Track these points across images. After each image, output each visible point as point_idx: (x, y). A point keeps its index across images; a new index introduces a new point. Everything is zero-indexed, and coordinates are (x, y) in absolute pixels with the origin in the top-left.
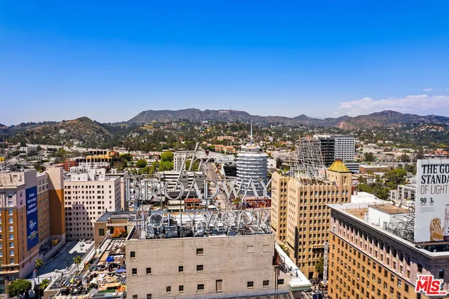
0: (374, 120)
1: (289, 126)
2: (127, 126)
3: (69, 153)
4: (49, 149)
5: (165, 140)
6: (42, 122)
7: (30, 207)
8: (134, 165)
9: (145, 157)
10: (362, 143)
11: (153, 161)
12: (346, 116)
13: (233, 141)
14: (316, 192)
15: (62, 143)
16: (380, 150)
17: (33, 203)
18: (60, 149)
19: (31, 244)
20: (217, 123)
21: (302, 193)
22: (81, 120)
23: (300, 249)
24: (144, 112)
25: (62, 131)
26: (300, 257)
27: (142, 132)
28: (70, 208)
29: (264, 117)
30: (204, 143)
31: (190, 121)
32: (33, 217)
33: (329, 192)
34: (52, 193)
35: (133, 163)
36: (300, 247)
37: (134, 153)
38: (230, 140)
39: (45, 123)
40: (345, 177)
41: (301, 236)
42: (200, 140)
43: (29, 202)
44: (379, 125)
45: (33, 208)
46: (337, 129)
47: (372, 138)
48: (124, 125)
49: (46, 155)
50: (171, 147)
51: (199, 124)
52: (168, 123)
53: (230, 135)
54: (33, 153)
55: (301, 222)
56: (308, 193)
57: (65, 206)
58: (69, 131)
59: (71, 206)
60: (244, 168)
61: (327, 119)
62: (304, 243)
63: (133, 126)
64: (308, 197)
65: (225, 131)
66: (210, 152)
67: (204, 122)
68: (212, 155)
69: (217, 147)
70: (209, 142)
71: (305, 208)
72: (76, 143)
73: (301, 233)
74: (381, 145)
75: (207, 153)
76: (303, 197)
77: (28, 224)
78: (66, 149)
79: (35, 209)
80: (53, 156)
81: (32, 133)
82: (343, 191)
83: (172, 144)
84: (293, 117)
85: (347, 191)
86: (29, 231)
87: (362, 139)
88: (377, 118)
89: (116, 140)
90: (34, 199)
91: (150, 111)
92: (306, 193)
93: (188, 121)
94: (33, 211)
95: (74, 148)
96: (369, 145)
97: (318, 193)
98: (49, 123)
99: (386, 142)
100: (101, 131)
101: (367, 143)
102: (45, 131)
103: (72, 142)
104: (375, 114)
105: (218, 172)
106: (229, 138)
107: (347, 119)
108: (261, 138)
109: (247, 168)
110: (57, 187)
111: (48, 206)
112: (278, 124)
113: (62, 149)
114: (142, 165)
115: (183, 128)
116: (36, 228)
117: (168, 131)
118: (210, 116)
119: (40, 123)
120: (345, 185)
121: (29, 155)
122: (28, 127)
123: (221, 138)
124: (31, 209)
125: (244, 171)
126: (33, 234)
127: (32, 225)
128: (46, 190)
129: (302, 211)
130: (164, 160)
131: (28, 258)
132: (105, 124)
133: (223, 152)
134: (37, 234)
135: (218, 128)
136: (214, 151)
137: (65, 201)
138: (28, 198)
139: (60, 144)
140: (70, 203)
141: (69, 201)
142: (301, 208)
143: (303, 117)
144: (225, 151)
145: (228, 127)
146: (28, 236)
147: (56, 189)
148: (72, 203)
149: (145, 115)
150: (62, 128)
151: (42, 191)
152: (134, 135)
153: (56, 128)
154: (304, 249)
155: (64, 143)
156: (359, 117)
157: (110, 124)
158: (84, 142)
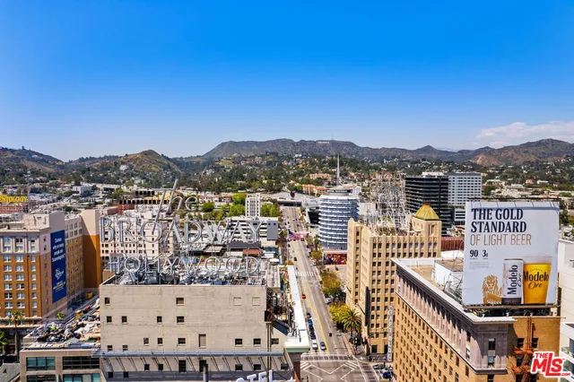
0: (526, 152)
1: (408, 161)
2: (202, 161)
3: (127, 193)
4: (106, 189)
5: (243, 178)
6: (103, 156)
7: (56, 253)
8: (200, 209)
9: (214, 199)
10: (503, 183)
11: (223, 204)
12: (487, 148)
13: (330, 179)
14: (393, 244)
15: (122, 181)
16: (526, 193)
17: (60, 249)
18: (117, 189)
19: (58, 296)
20: (314, 156)
21: (374, 245)
22: (146, 153)
23: (373, 316)
24: (223, 144)
25: (123, 168)
26: (373, 325)
27: (217, 169)
28: (107, 258)
29: (377, 149)
30: (292, 182)
31: (280, 155)
32: (60, 265)
33: (411, 244)
34: (86, 239)
35: (198, 207)
36: (373, 312)
37: (203, 194)
38: (326, 179)
39: (105, 157)
40: (433, 226)
41: (373, 299)
42: (287, 178)
43: (55, 247)
44: (533, 159)
45: (60, 255)
46: (472, 164)
47: (518, 176)
48: (198, 160)
49: (101, 195)
50: (249, 187)
51: (290, 158)
52: (251, 157)
53: (327, 172)
54: (87, 194)
55: (374, 281)
56: (384, 246)
57: (102, 255)
58: (131, 167)
59: (108, 255)
60: (327, 213)
61: (461, 152)
62: (378, 308)
63: (209, 161)
64: (383, 250)
65: (321, 167)
66: (296, 195)
67: (296, 156)
68: (298, 198)
69: (305, 187)
70: (297, 182)
71: (380, 263)
72: (137, 182)
73: (374, 295)
74: (529, 186)
75: (293, 195)
76: (376, 250)
77: (53, 273)
78: (124, 188)
79: (62, 256)
80: (108, 197)
81: (89, 169)
82: (430, 244)
83: (251, 183)
84: (416, 148)
85: (435, 244)
86: (55, 281)
87: (504, 178)
88: (531, 150)
89: (185, 178)
90: (62, 245)
91: (231, 142)
92: (380, 245)
93: (276, 154)
94: (59, 258)
95: (135, 188)
96: (513, 185)
97: (396, 245)
98: (109, 158)
99: (538, 182)
100: (169, 167)
101: (509, 183)
102: (105, 168)
103: (133, 181)
104: (529, 145)
105: (302, 219)
106: (325, 175)
107: (487, 151)
108: (366, 176)
109: (331, 213)
110: (92, 232)
111: (81, 253)
112: (394, 157)
113: (120, 188)
114: (209, 209)
115: (269, 163)
116: (63, 278)
117: (250, 168)
118: (306, 149)
119: (100, 158)
120: (432, 235)
121: (83, 196)
122: (86, 163)
123: (314, 177)
124: (57, 256)
125: (327, 217)
126: (60, 284)
127: (59, 274)
128: (79, 235)
129: (375, 268)
130: (236, 203)
131: (53, 311)
132: (175, 159)
133: (313, 194)
134: (65, 285)
135: (312, 164)
136: (301, 192)
137: (101, 248)
138: (53, 244)
139: (120, 184)
140: (107, 251)
141: (107, 249)
142: (374, 264)
143: (428, 149)
144: (316, 192)
145: (325, 162)
146: (53, 286)
147: (91, 234)
148: (110, 252)
149: (225, 147)
150: (123, 163)
151: (74, 237)
152: (209, 172)
153: (116, 164)
154: (378, 316)
155: (124, 182)
156: (505, 148)
157: (181, 158)
158: (147, 180)
